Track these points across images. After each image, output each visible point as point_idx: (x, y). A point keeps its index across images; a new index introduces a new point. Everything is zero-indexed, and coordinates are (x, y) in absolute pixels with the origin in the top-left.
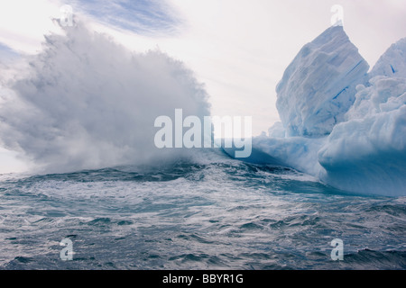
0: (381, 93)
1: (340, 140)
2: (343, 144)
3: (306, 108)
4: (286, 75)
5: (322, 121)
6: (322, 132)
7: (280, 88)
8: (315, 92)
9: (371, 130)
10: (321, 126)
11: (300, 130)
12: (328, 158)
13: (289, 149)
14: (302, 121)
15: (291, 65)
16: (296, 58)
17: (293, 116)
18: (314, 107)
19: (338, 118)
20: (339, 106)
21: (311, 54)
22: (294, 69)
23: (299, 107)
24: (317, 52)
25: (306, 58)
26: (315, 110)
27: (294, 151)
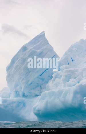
0: (66, 76)
1: (45, 101)
2: (47, 103)
3: (24, 81)
4: (13, 61)
5: (34, 89)
6: (33, 95)
7: (9, 68)
8: (30, 72)
9: (62, 96)
10: (33, 91)
11: (21, 94)
12: (39, 111)
13: (15, 105)
14: (22, 88)
15: (16, 55)
16: (19, 52)
17: (17, 85)
18: (29, 81)
19: (42, 87)
20: (43, 79)
21: (28, 51)
22: (18, 58)
23: (20, 80)
24: (31, 50)
25: (25, 53)
26: (30, 83)
27: (18, 106)
